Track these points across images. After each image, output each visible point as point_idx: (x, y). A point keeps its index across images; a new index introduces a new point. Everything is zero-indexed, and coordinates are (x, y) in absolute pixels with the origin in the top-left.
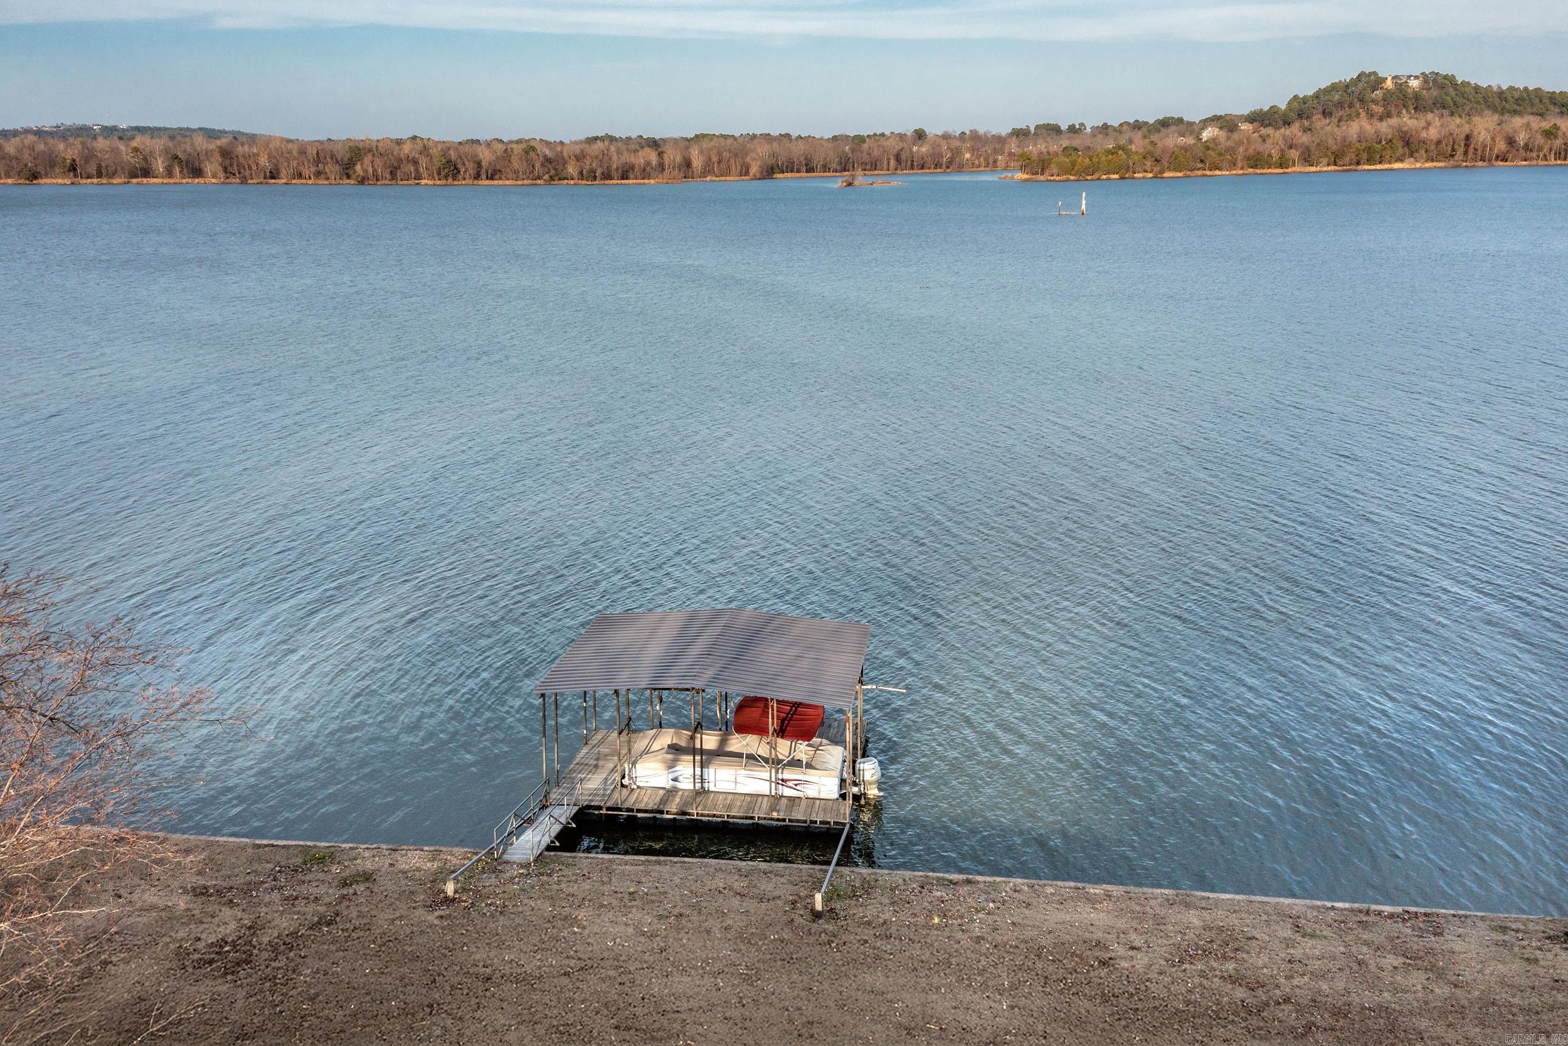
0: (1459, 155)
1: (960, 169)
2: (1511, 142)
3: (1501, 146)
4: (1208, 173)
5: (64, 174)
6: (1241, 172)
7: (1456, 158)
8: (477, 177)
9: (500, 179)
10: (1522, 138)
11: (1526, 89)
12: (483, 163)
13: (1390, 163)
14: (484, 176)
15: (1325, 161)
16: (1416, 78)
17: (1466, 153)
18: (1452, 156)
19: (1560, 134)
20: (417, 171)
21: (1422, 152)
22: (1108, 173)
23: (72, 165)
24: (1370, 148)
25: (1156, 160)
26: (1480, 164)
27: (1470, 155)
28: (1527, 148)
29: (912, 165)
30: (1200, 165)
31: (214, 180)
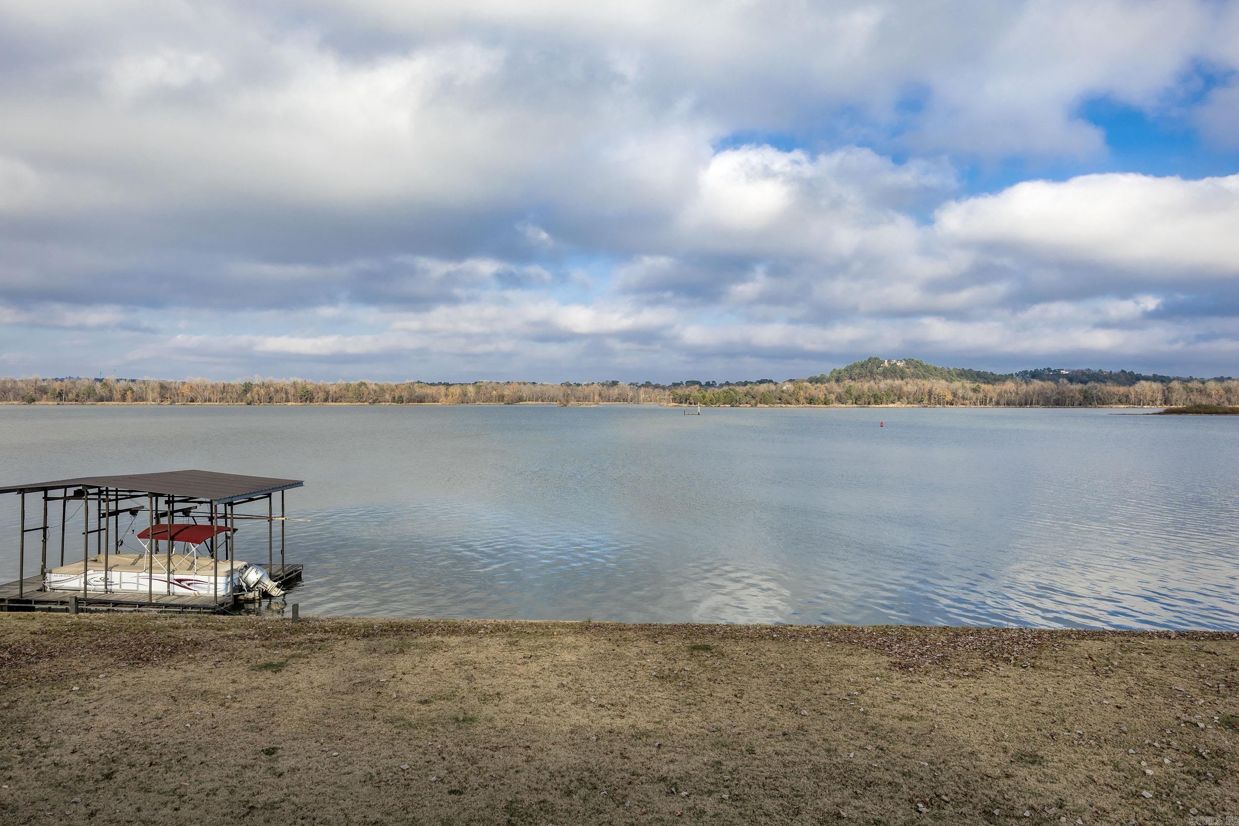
0: (926, 402)
1: (638, 402)
2: (955, 394)
3: (949, 397)
4: (784, 406)
5: (54, 399)
6: (802, 406)
7: (924, 402)
8: (326, 400)
9: (341, 402)
10: (960, 392)
11: (963, 369)
12: (331, 392)
13: (887, 404)
14: (330, 400)
15: (850, 401)
16: (901, 361)
17: (930, 399)
18: (922, 401)
19: (981, 390)
20: (287, 397)
21: (905, 398)
22: (724, 404)
23: (59, 393)
24: (875, 395)
25: (753, 397)
26: (938, 406)
27: (932, 401)
28: (963, 398)
29: (609, 399)
30: (779, 401)
31: (153, 403)
